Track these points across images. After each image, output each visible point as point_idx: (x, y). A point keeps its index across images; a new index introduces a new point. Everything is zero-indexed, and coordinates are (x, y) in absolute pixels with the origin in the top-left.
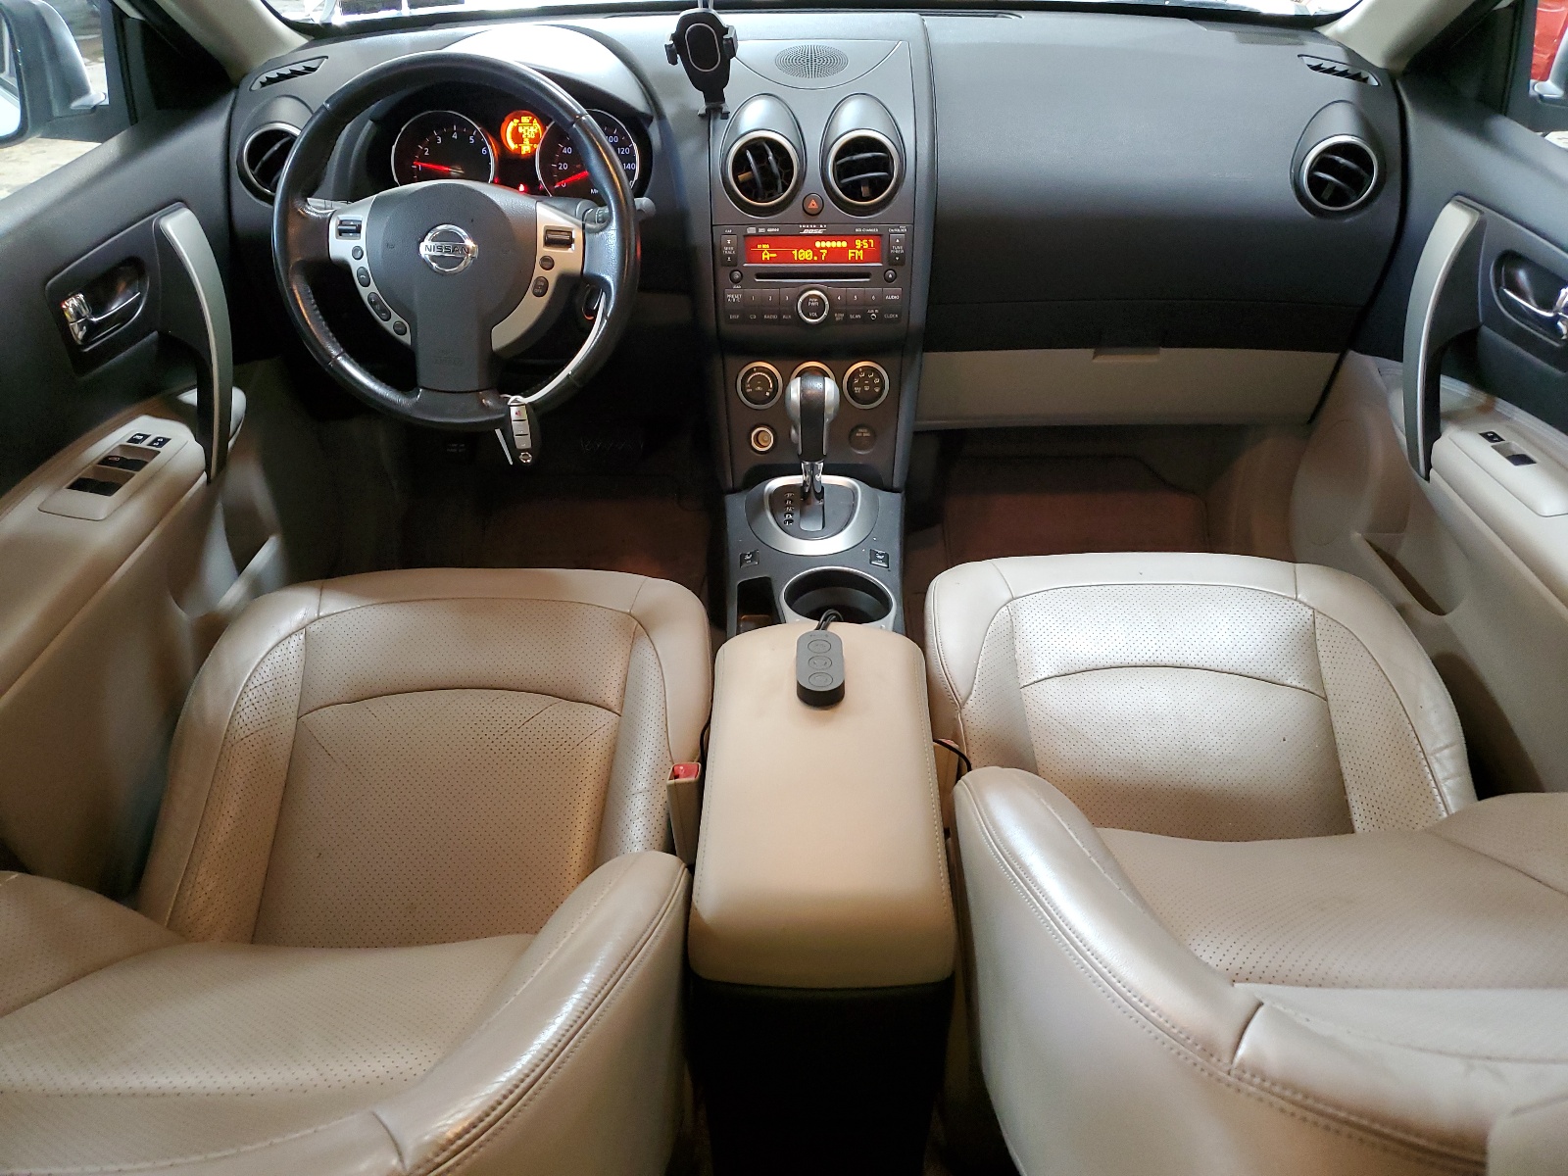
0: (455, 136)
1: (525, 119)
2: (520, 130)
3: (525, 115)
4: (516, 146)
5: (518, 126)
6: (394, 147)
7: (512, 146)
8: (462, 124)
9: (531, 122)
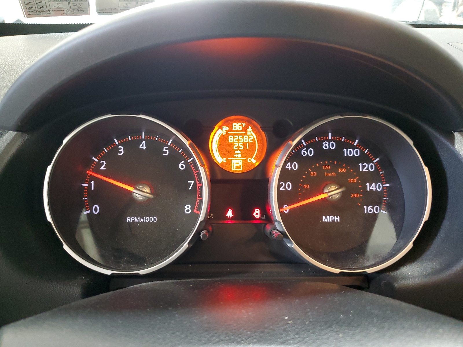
0: (143, 146)
1: (237, 126)
2: (231, 139)
3: (237, 121)
4: (225, 160)
5: (227, 135)
6: (49, 168)
7: (219, 159)
8: (153, 130)
9: (245, 129)
